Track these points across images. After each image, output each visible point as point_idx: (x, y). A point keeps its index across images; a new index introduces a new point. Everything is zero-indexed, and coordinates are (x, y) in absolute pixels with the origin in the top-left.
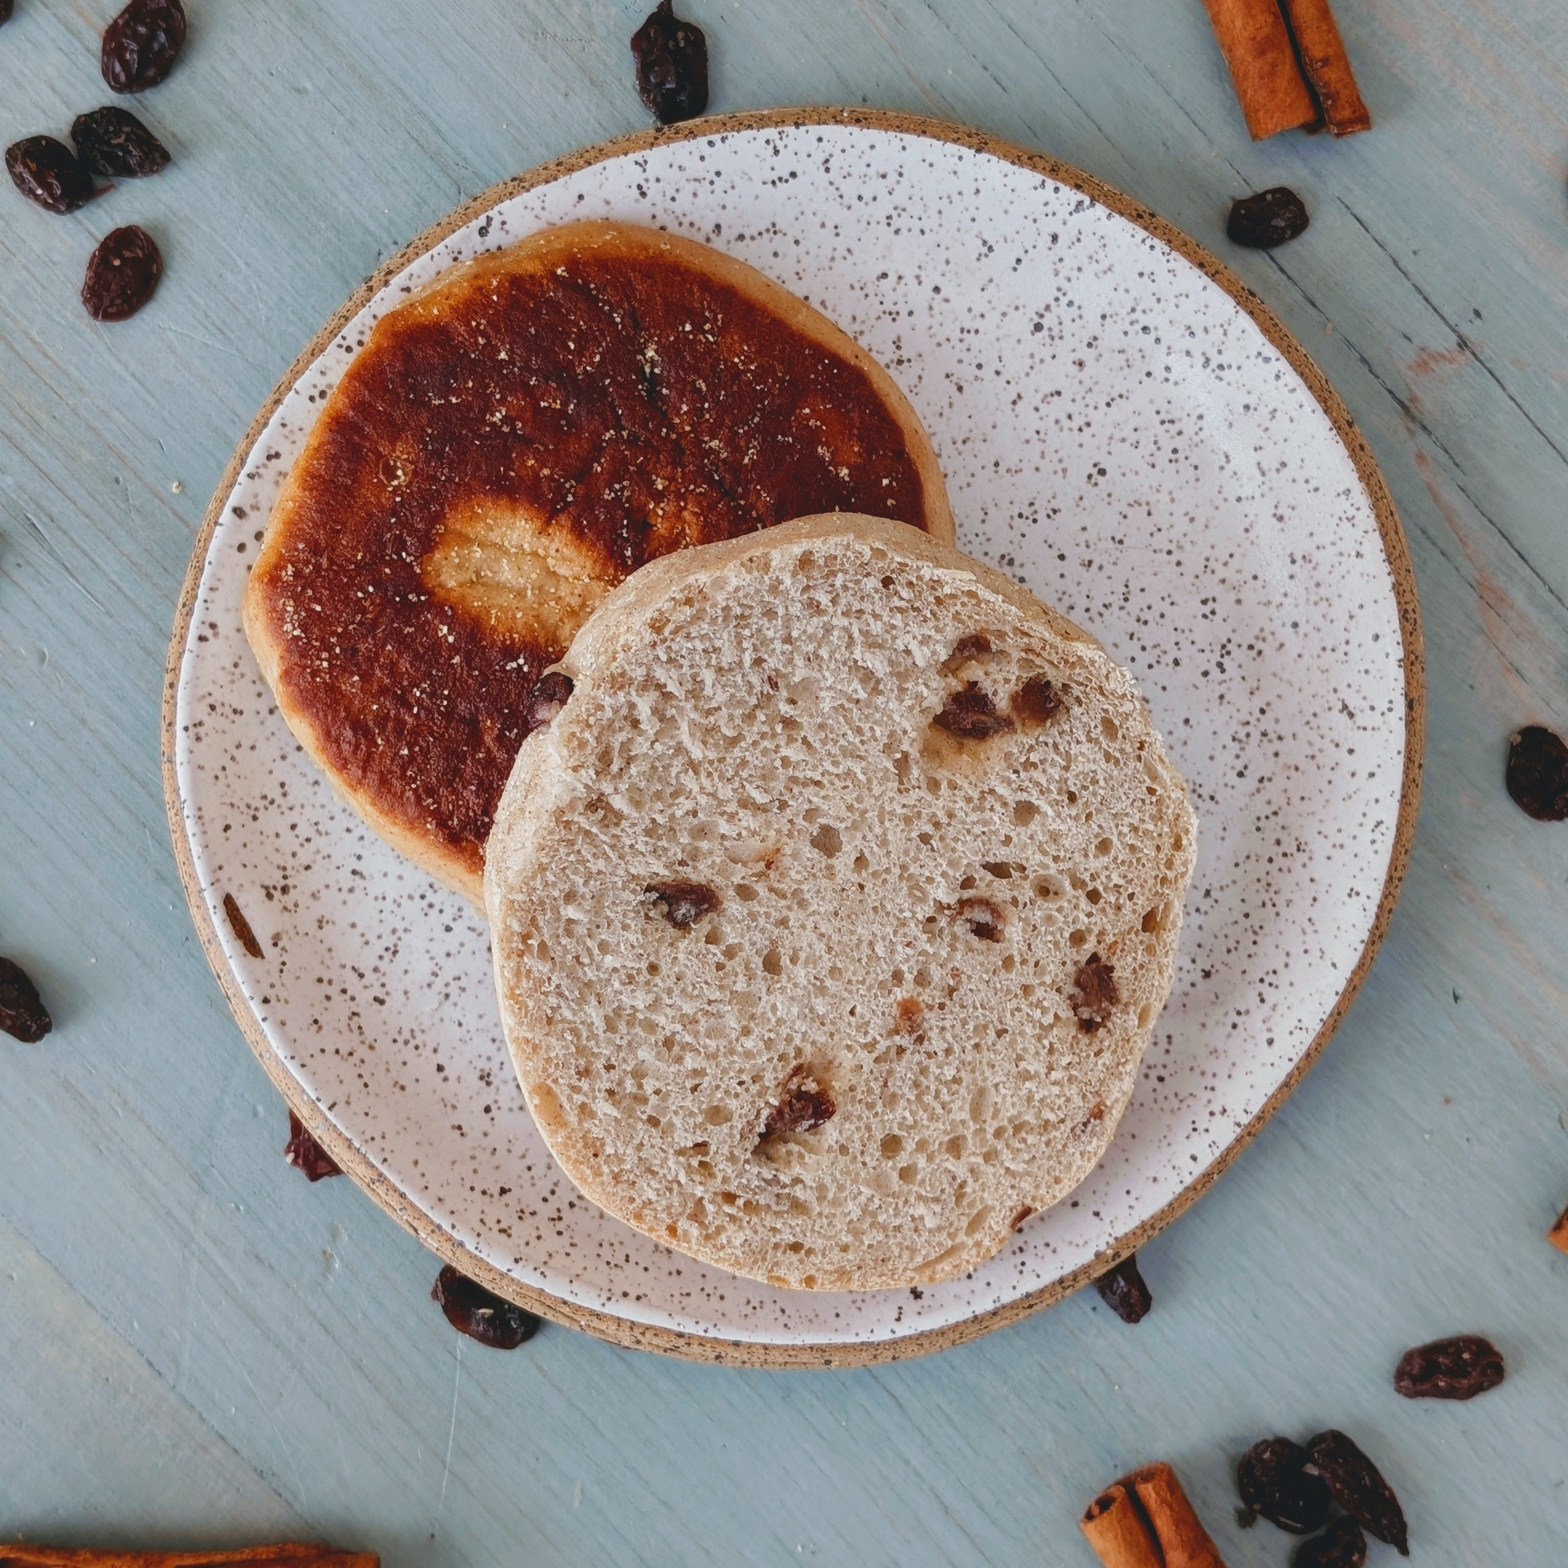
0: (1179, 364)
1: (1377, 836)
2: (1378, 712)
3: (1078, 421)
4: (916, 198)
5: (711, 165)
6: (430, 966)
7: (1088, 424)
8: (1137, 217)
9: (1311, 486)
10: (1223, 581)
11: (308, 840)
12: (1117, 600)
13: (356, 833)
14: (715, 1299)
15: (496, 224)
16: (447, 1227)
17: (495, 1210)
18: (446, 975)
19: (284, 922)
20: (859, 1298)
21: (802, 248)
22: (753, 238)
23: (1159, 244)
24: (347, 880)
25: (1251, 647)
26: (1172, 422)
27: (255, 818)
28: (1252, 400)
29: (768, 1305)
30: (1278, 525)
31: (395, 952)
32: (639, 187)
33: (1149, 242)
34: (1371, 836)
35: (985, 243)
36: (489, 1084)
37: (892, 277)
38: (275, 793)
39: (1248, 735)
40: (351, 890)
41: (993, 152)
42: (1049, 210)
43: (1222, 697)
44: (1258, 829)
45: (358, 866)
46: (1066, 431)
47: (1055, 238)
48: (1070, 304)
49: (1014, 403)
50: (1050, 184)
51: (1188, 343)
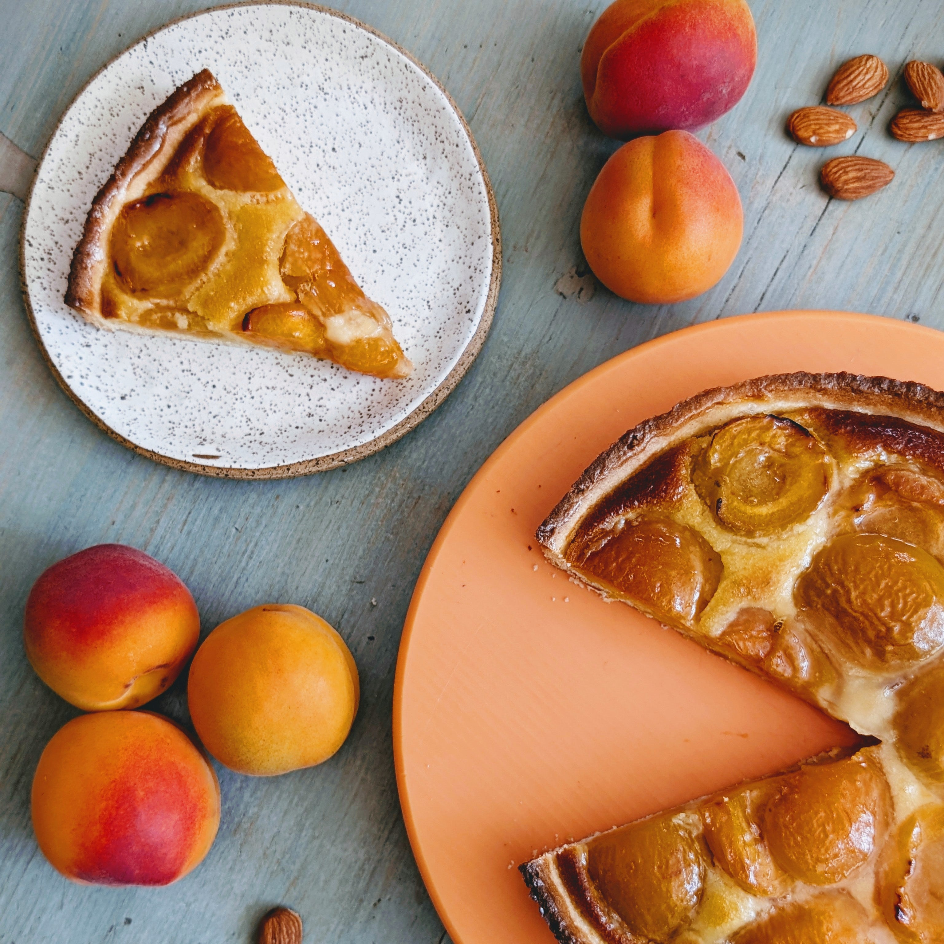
0: (218, 47)
2: (369, 46)
4: (111, 101)
5: (57, 160)
6: (261, 411)
8: (160, 29)
9: (283, 25)
10: (298, 76)
11: (194, 425)
12: (283, 114)
13: (202, 409)
14: (428, 378)
15: (31, 240)
16: (347, 448)
17: (353, 432)
18: (267, 407)
19: (214, 446)
20: (458, 331)
21: (103, 150)
22: (90, 164)
23: (174, 27)
24: (215, 421)
25: (326, 80)
26: (236, 63)
27: (174, 435)
28: (244, 29)
29: (441, 362)
30: (290, 46)
31: (250, 420)
32: (49, 188)
33: (170, 30)
34: (409, 72)
35: (139, 88)
36: (313, 415)
38: (171, 425)
39: (354, 98)
40: (220, 421)
41: (110, 64)
42: (140, 58)
43: (336, 99)
44: (387, 113)
45: (213, 414)
47: (151, 62)
48: (177, 72)
50: (131, 51)
51: (212, 40)
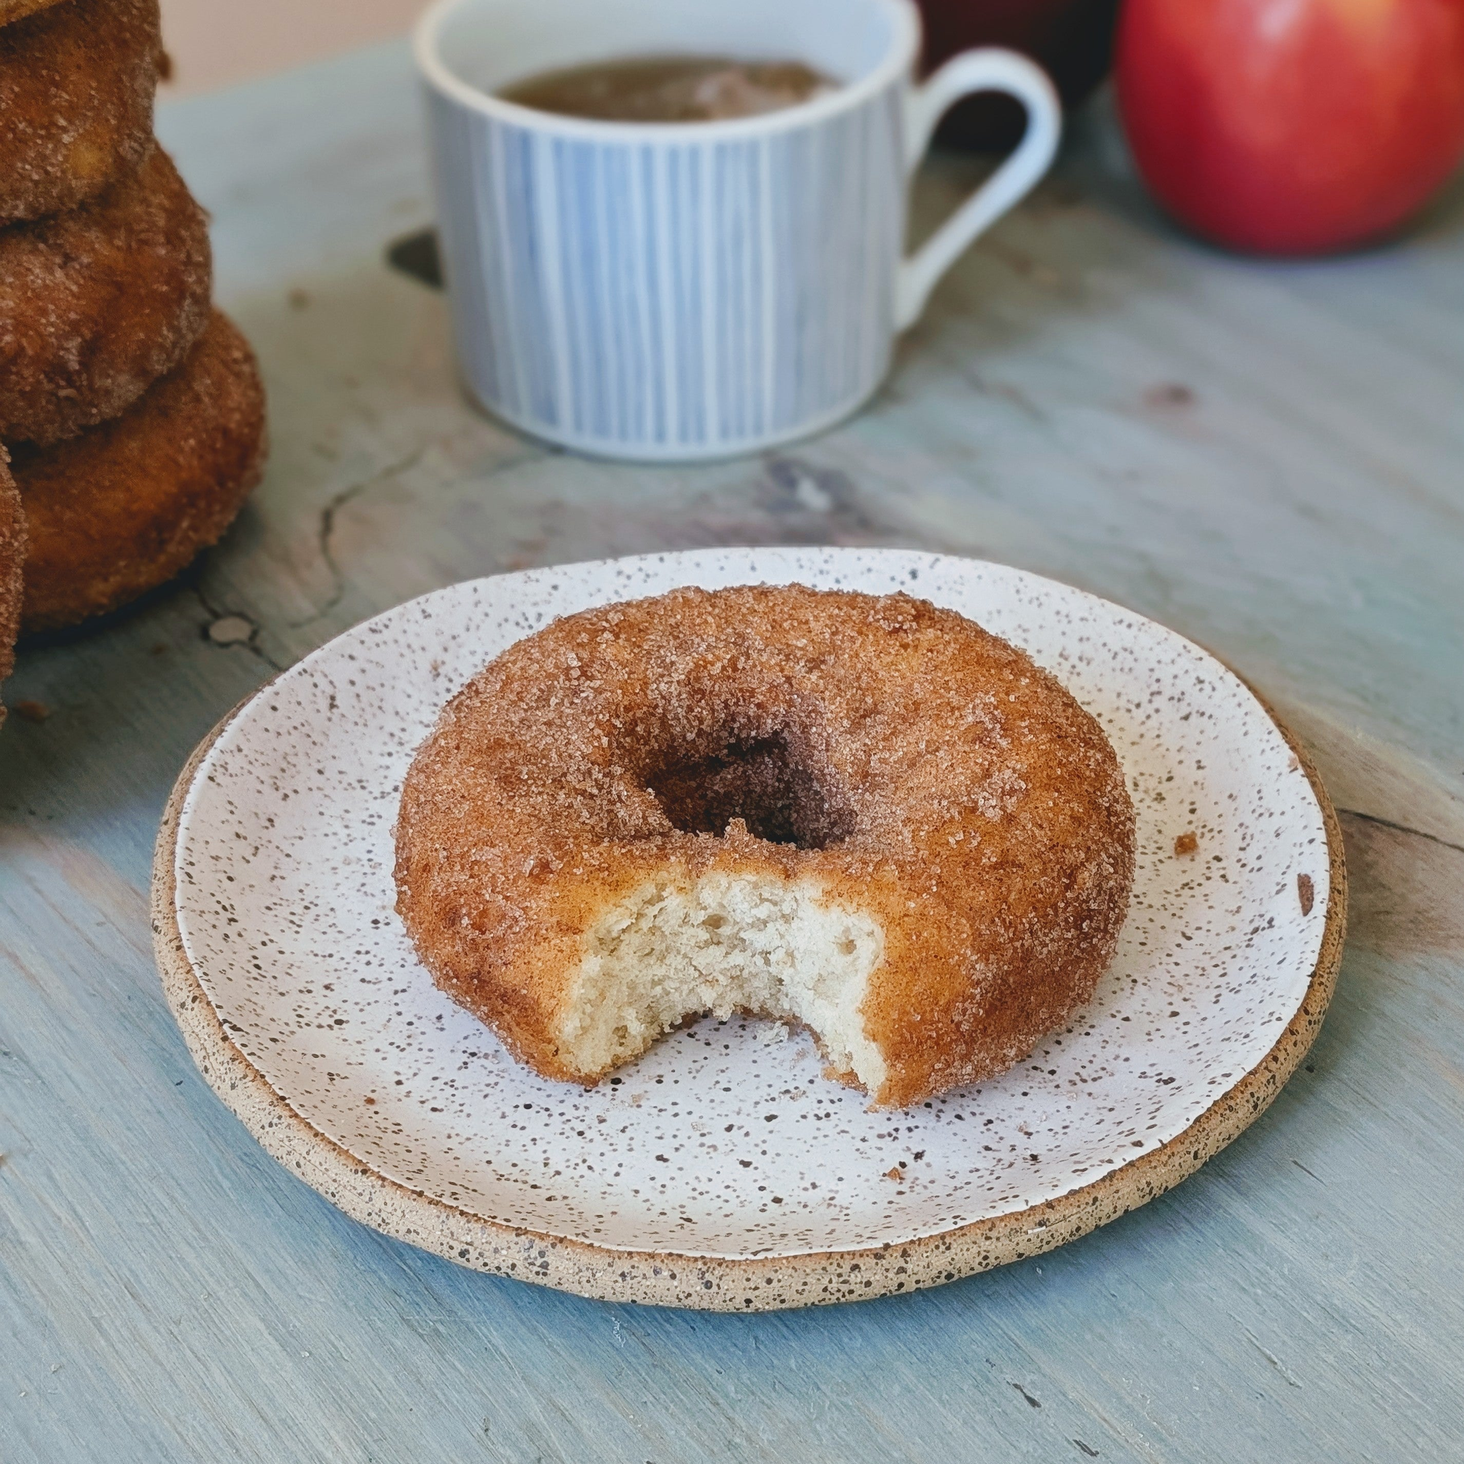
1: (380, 627)
2: (314, 680)
3: (364, 958)
7: (358, 952)
9: (232, 808)
10: (347, 827)
21: (488, 1157)
22: (525, 1182)
24: (1198, 935)
25: (363, 788)
28: (222, 877)
30: (276, 820)
31: (1187, 883)
34: (385, 631)
37: (429, 1106)
40: (1199, 928)
45: (1182, 941)
46: (380, 957)
49: (404, 991)
